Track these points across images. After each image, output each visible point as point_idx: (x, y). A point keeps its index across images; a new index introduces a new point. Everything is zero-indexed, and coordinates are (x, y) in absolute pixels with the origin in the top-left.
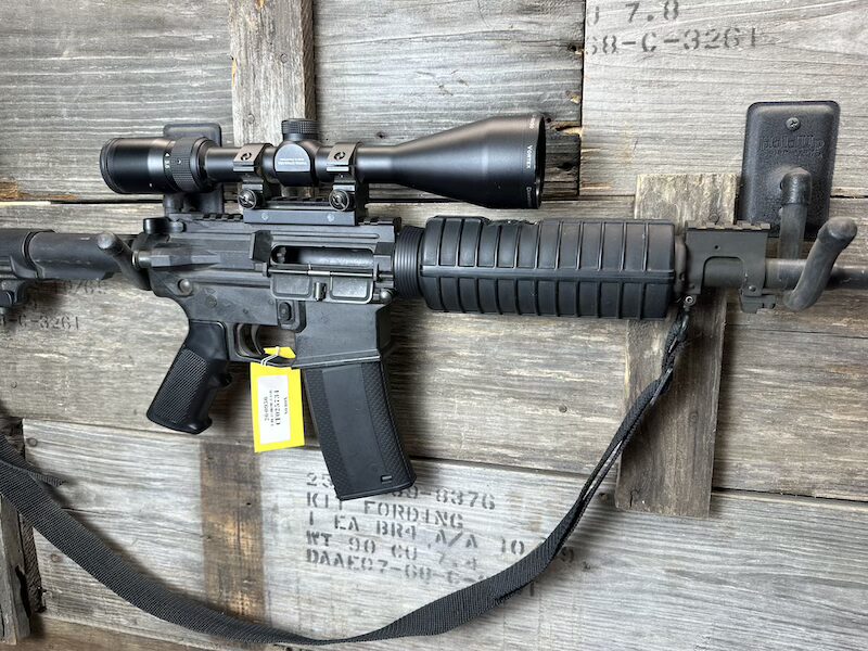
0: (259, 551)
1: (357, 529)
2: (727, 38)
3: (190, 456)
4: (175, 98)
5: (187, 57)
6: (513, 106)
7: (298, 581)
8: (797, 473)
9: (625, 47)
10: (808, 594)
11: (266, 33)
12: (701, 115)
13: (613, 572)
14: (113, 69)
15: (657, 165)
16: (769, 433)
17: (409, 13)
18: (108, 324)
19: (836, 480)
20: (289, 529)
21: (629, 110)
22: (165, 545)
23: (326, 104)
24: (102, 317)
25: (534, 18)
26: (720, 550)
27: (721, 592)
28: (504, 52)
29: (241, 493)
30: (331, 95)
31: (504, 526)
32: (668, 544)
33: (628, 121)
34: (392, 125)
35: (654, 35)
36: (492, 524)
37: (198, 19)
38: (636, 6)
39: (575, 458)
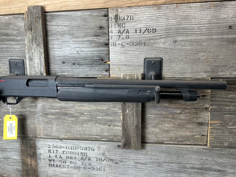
0: (37, 165)
1: (61, 158)
2: (139, 44)
3: (18, 142)
4: (12, 53)
5: (15, 43)
6: (94, 57)
7: (47, 172)
8: (161, 138)
9: (118, 45)
10: (165, 165)
11: (34, 39)
12: (135, 60)
13: (122, 164)
15: (126, 71)
16: (154, 129)
17: (69, 35)
19: (168, 139)
20: (44, 159)
21: (120, 59)
22: (11, 165)
23: (50, 55)
25: (98, 37)
26: (145, 157)
27: (147, 167)
28: (92, 45)
29: (31, 151)
30: (51, 53)
31: (97, 155)
32: (134, 156)
33: (119, 61)
34: (66, 60)
35: (124, 43)
36: (94, 154)
37: (17, 34)
38: (120, 36)
39: (113, 137)
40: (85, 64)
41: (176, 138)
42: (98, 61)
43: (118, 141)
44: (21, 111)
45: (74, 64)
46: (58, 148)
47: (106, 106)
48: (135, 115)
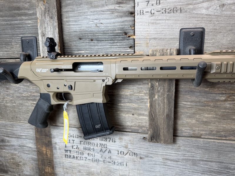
0: (52, 154)
1: (78, 149)
2: (174, 10)
3: (32, 129)
4: (24, 29)
5: (27, 18)
6: (116, 30)
7: (63, 163)
8: (197, 131)
9: (146, 13)
10: (201, 164)
11: (47, 11)
12: (167, 32)
13: (148, 159)
14: (7, 21)
15: (156, 46)
16: (189, 120)
17: (87, 4)
18: (8, 93)
19: (207, 133)
20: (60, 149)
21: (148, 31)
22: (27, 154)
23: (65, 30)
24: (6, 91)
25: (121, 5)
26: (177, 153)
27: (177, 164)
28: (113, 15)
29: (46, 139)
30: (66, 28)
32: (163, 151)
33: (147, 34)
34: (83, 36)
35: (154, 10)
36: (115, 147)
37: (29, 7)
38: (149, 2)
39: (137, 128)
40: (104, 39)
41: (218, 132)
42: (121, 35)
43: (143, 132)
44: (34, 95)
45: (92, 40)
46: (75, 137)
47: (129, 91)
48: (166, 102)
